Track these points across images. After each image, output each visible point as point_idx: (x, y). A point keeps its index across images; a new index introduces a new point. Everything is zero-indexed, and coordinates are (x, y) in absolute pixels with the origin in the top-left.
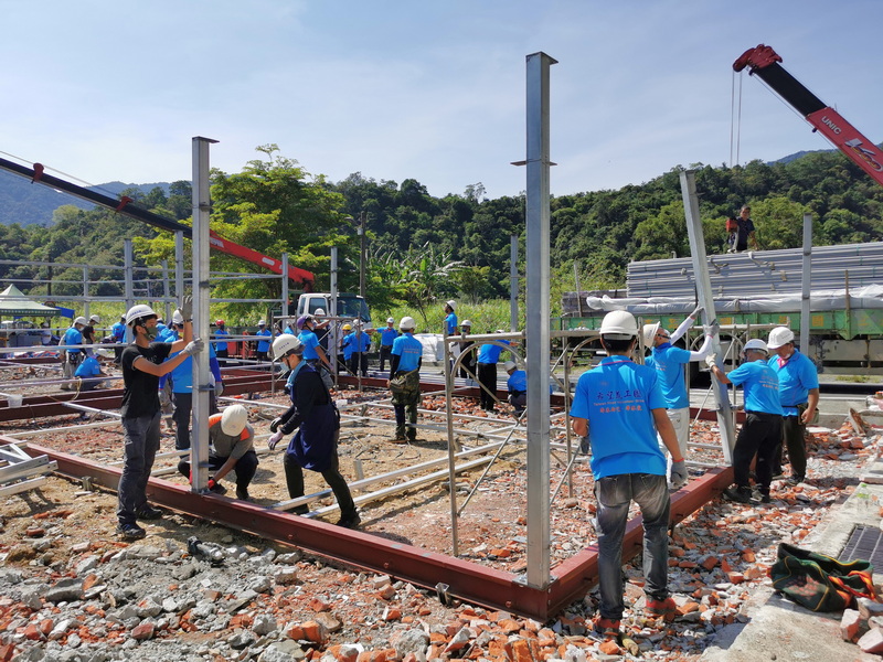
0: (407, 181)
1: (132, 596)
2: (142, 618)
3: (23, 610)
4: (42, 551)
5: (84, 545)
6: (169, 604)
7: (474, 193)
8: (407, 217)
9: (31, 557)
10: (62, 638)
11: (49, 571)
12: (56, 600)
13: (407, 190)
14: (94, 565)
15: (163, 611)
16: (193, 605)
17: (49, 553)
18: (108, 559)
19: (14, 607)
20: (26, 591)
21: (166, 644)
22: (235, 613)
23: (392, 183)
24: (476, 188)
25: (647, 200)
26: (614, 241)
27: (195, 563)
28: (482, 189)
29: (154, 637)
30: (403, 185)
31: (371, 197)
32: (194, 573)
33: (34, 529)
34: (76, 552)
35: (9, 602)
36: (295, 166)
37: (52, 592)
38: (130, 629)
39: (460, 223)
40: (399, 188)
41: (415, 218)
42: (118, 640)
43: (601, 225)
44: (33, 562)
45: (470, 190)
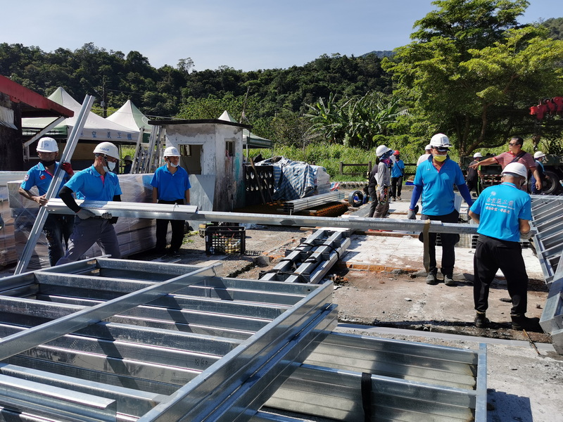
0: (132, 53)
7: (185, 66)
8: (136, 81)
13: (132, 60)
23: (120, 53)
24: (187, 62)
25: (309, 77)
26: (291, 105)
28: (191, 62)
30: (129, 56)
31: (105, 63)
39: (177, 88)
40: (125, 58)
41: (142, 82)
43: (280, 93)
45: (182, 63)
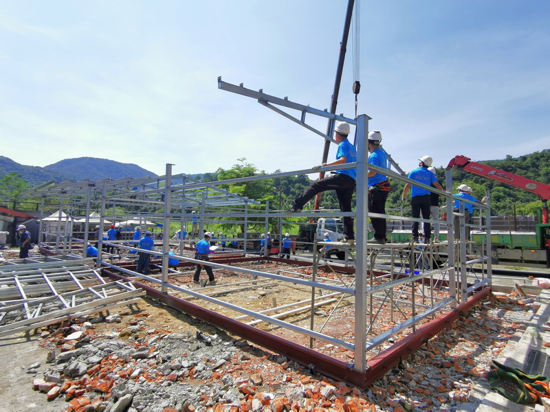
1: (169, 358)
2: (172, 370)
3: (121, 362)
4: (135, 333)
5: (153, 331)
6: (185, 364)
9: (129, 335)
10: (136, 378)
11: (136, 343)
12: (136, 358)
14: (155, 341)
15: (182, 367)
16: (195, 365)
17: (138, 333)
18: (162, 338)
19: (118, 360)
20: (124, 352)
21: (181, 385)
22: (214, 370)
27: (199, 343)
29: (177, 380)
32: (198, 348)
33: (133, 321)
34: (149, 334)
35: (116, 357)
36: (253, 167)
37: (135, 354)
38: (167, 375)
42: (161, 381)
44: (130, 338)
